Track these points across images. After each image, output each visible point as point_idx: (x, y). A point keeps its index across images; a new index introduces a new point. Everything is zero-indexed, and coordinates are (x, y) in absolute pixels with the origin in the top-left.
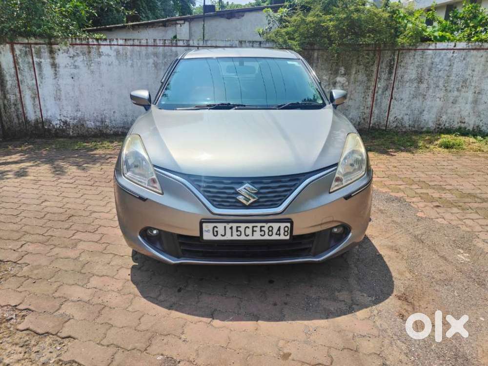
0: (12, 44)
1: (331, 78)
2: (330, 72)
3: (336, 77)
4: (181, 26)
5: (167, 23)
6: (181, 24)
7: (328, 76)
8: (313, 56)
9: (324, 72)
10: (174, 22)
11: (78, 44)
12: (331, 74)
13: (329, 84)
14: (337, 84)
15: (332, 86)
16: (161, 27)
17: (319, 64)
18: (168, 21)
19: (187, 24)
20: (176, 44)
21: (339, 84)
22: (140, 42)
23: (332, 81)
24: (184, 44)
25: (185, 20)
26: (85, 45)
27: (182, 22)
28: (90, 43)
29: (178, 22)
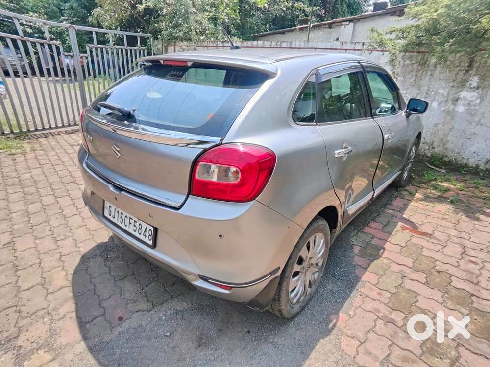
0: (175, 46)
1: (452, 92)
2: (452, 84)
3: (460, 91)
4: (345, 27)
5: (333, 25)
6: (345, 25)
7: (447, 90)
8: (430, 61)
9: (443, 84)
10: (339, 24)
11: (210, 46)
12: (453, 86)
13: (447, 101)
14: (459, 101)
15: (450, 103)
16: (326, 29)
17: (437, 72)
18: (334, 22)
19: (352, 24)
20: (281, 45)
21: (463, 102)
22: (252, 44)
23: (452, 97)
24: (287, 45)
25: (350, 21)
26: (216, 47)
27: (348, 23)
28: (218, 45)
29: (343, 23)
